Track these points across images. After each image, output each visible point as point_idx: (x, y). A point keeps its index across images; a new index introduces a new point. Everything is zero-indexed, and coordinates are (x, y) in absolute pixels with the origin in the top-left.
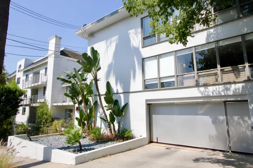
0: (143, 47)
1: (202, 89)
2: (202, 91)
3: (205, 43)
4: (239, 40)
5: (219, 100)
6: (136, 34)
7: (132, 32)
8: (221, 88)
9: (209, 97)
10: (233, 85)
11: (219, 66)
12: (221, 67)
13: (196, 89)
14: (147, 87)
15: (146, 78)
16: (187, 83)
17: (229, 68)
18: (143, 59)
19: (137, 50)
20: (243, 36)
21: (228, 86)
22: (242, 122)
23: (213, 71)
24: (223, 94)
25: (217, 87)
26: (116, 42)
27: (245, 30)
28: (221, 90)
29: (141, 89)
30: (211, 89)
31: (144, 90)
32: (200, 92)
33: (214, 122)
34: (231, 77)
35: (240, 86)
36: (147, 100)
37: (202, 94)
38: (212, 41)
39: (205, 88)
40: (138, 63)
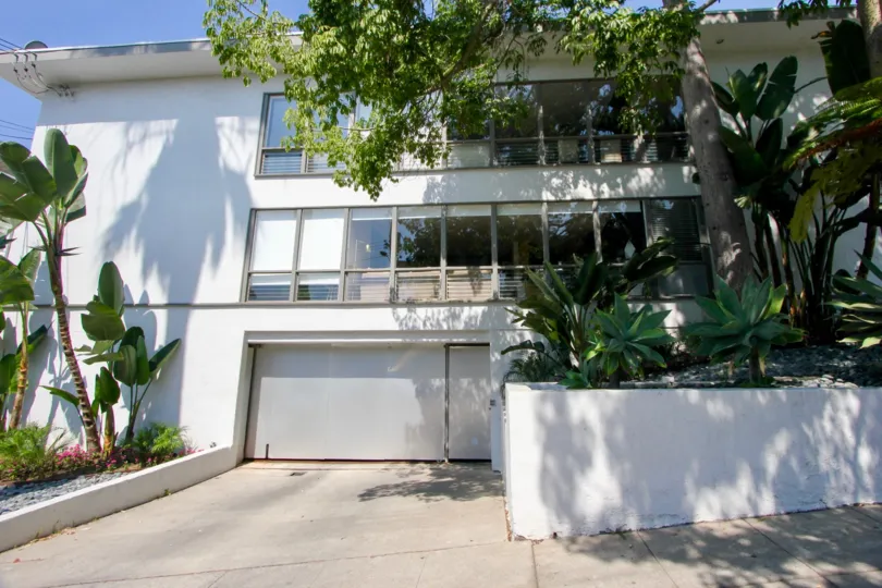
0: (257, 177)
1: (403, 312)
2: (402, 317)
3: (420, 202)
4: (487, 212)
5: (436, 340)
6: (242, 132)
7: (227, 124)
8: (442, 312)
9: (414, 332)
10: (466, 309)
11: (443, 262)
12: (449, 264)
13: (388, 311)
14: (255, 294)
15: (257, 267)
16: (368, 294)
17: (462, 270)
18: (254, 212)
19: (237, 180)
20: (495, 205)
21: (458, 309)
22: (474, 391)
23: (430, 272)
24: (445, 327)
25: (436, 309)
26: (168, 140)
27: (499, 196)
28: (442, 317)
29: (235, 299)
30: (421, 312)
31: (243, 302)
32: (397, 319)
33: (421, 393)
34: (461, 290)
35: (479, 310)
36: (248, 334)
37: (401, 324)
38: (436, 202)
39: (409, 311)
40: (237, 218)
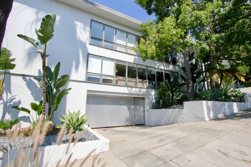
0: (90, 44)
1: (129, 89)
2: (129, 90)
3: (133, 62)
4: (145, 68)
6: (84, 29)
7: (79, 25)
8: (138, 90)
9: (132, 94)
10: (143, 89)
11: (137, 78)
12: (139, 78)
13: (126, 88)
14: (91, 79)
15: (89, 71)
17: (140, 80)
18: (89, 54)
19: (83, 44)
20: (147, 66)
21: (141, 89)
22: (140, 109)
23: (134, 80)
24: (138, 93)
25: (136, 89)
27: (148, 65)
28: (138, 91)
29: (84, 80)
30: (134, 89)
31: (87, 81)
32: (128, 91)
33: (129, 109)
34: (140, 85)
35: (145, 90)
36: (88, 91)
37: (129, 92)
38: (136, 63)
39: (131, 89)
40: (83, 56)
